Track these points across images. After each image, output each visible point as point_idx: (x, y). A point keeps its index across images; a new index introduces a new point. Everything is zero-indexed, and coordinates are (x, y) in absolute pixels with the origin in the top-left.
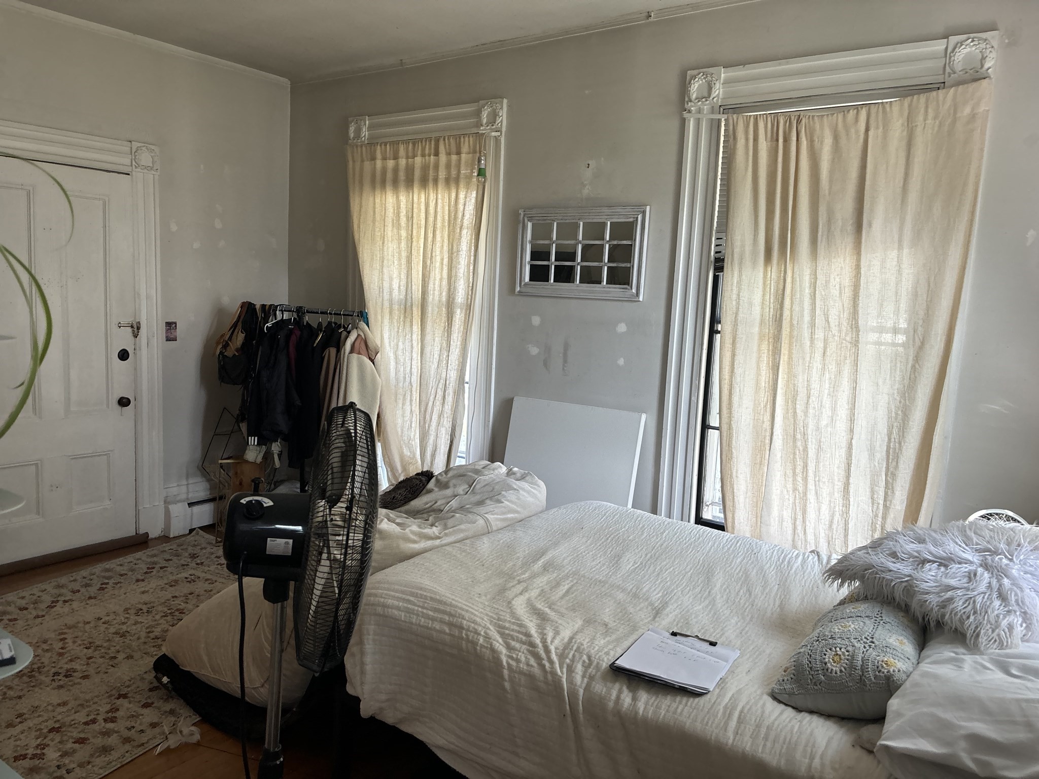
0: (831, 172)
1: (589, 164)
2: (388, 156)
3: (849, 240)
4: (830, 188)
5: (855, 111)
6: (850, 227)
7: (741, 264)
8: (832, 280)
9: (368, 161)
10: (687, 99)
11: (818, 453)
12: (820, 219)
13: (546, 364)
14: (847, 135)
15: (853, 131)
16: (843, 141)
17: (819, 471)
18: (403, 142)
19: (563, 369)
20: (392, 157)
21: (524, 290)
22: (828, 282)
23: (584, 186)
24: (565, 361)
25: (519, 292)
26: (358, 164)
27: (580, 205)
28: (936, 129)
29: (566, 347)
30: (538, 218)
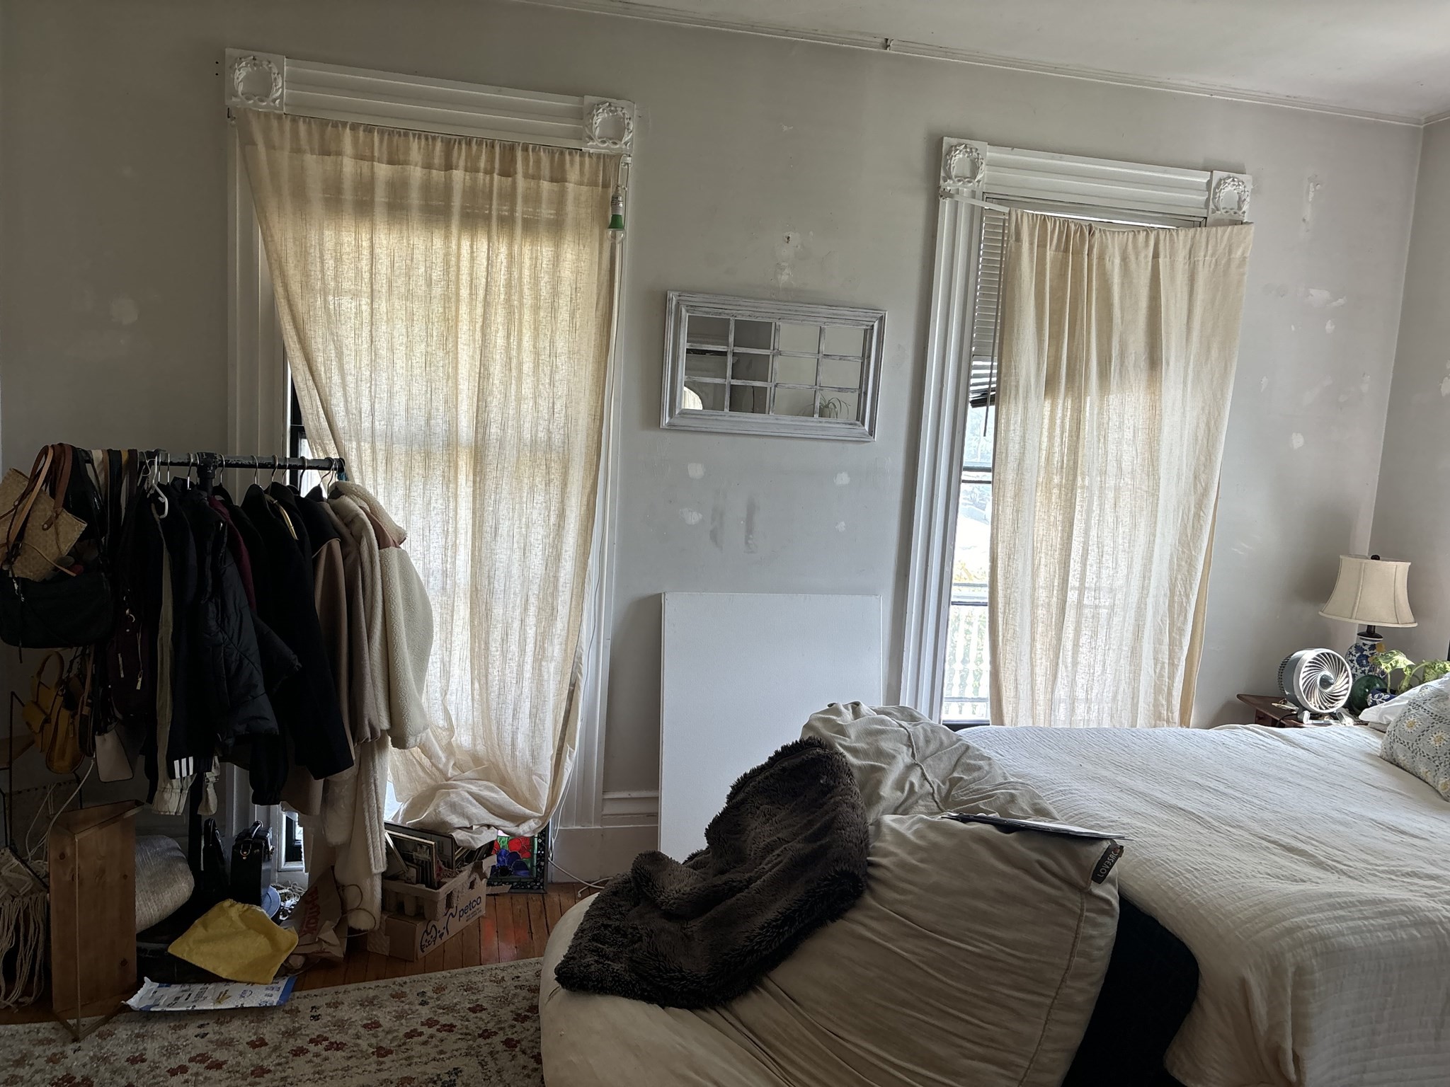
0: (1122, 298)
1: (788, 238)
2: (376, 154)
3: (1144, 376)
4: (1122, 317)
5: (1145, 233)
6: (1143, 364)
7: (1026, 398)
8: (1126, 422)
9: (312, 152)
10: (942, 174)
11: (1110, 618)
12: (1113, 351)
13: (714, 536)
14: (1137, 259)
15: (1142, 255)
16: (1133, 266)
17: (1110, 638)
18: (419, 135)
19: (747, 543)
20: (385, 157)
21: (676, 421)
22: (1122, 423)
23: (783, 269)
24: (749, 531)
25: (669, 424)
26: (284, 158)
27: (773, 297)
28: (1213, 266)
29: (751, 509)
30: (704, 309)
